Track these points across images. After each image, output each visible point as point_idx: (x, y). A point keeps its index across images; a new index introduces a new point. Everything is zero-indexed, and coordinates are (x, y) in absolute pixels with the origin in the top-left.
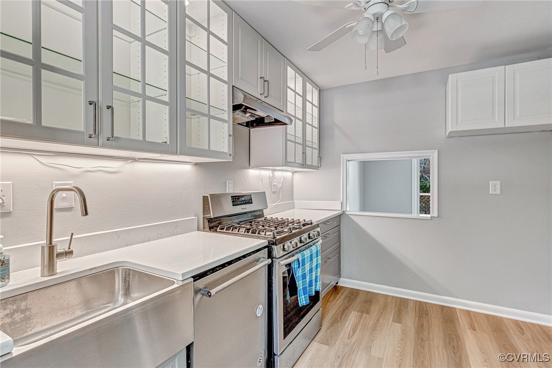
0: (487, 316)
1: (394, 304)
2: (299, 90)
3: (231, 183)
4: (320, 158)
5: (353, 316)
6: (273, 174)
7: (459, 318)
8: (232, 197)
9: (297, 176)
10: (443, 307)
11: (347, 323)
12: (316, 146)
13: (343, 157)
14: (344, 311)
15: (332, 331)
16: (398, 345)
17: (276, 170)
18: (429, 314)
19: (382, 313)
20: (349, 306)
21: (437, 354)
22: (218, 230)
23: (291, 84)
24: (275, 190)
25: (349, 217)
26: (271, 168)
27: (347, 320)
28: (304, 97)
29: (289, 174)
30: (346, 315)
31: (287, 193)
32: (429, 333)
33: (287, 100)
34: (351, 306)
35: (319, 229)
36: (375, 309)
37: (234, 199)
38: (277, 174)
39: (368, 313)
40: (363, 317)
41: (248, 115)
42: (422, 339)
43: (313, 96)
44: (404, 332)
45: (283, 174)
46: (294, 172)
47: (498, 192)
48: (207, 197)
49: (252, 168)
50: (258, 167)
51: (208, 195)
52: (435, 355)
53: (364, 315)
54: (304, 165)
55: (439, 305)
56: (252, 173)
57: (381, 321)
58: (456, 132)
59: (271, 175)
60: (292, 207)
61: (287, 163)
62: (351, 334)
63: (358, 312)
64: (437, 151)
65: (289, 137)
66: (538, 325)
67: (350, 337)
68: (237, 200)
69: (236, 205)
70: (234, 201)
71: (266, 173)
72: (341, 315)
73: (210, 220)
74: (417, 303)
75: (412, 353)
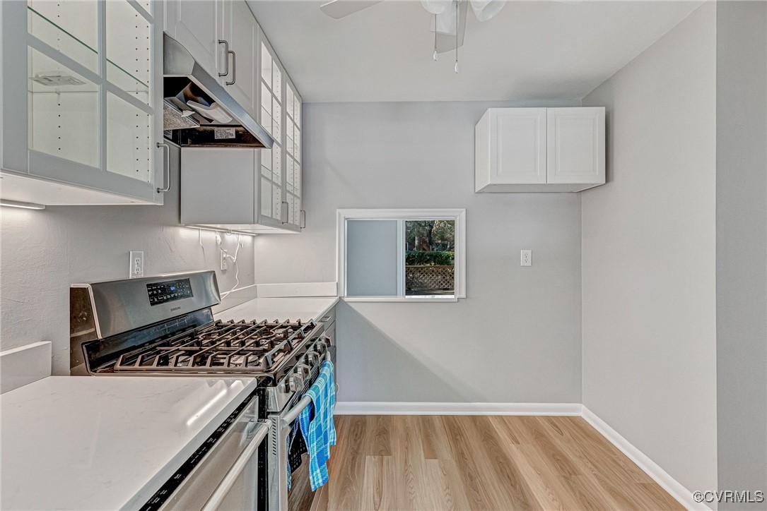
0: (521, 418)
1: (416, 429)
2: (278, 92)
3: (140, 255)
4: (303, 212)
5: (370, 464)
6: (223, 238)
7: (497, 430)
8: (148, 286)
9: (260, 242)
10: (474, 418)
11: (365, 479)
12: (298, 193)
13: (339, 213)
14: (353, 459)
15: (346, 505)
16: (447, 498)
17: (228, 231)
18: (464, 434)
19: (407, 448)
20: (358, 447)
21: (495, 494)
22: (118, 366)
23: (266, 76)
24: (226, 268)
25: (350, 307)
26: (219, 226)
27: (364, 475)
28: (283, 104)
29: (248, 239)
30: (360, 464)
31: (246, 271)
32: (474, 463)
33: (260, 106)
34: (361, 447)
35: (324, 335)
36: (396, 443)
37: (152, 290)
38: (230, 238)
39: (389, 453)
40: (384, 462)
41: (187, 113)
42: (471, 477)
43: (294, 110)
44: (446, 472)
45: (239, 238)
46: (256, 236)
47: (529, 264)
48: (85, 290)
49: (186, 226)
50: (196, 223)
51: (87, 286)
52: (494, 499)
53: (385, 458)
54: (283, 224)
55: (469, 416)
56: (185, 233)
57: (410, 462)
58: (495, 185)
59: (219, 238)
60: (253, 295)
61: (258, 219)
62: (377, 499)
63: (374, 455)
64: (464, 210)
65: (264, 172)
66: (567, 417)
67: (377, 507)
68: (159, 292)
69: (157, 303)
70: (153, 294)
71: (211, 236)
72: (351, 469)
73: (93, 347)
74: (444, 418)
75: (468, 505)
